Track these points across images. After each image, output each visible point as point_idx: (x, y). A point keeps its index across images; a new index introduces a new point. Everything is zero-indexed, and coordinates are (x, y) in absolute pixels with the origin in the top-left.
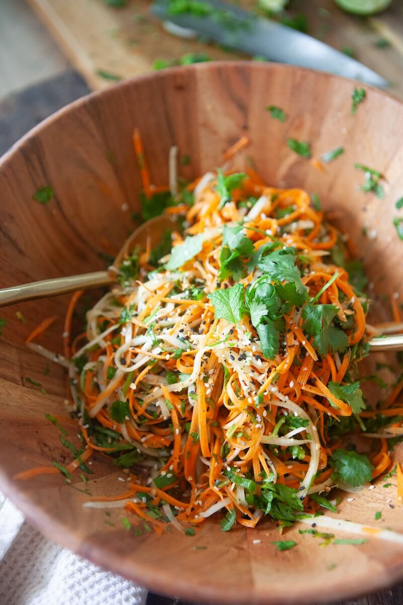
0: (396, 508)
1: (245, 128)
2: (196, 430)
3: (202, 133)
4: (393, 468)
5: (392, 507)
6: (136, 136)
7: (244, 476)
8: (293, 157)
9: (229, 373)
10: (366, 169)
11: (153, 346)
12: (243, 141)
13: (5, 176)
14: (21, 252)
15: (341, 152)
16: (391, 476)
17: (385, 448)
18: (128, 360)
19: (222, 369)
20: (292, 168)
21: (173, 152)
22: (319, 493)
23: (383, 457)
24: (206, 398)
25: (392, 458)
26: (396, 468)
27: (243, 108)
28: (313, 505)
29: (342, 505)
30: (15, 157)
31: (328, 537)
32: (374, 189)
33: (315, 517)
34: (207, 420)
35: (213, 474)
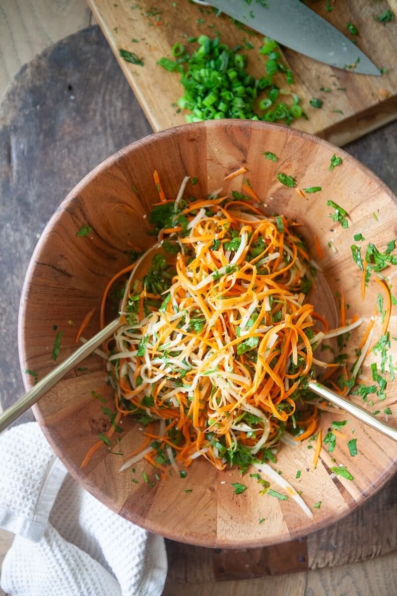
0: (310, 471)
1: (244, 162)
2: (192, 414)
3: (209, 164)
4: (316, 433)
5: (308, 470)
6: (156, 174)
7: (218, 440)
8: (279, 185)
9: (215, 388)
10: (337, 207)
11: (166, 367)
12: (242, 169)
13: (57, 232)
14: (69, 276)
15: (319, 189)
16: (314, 439)
17: (315, 415)
18: (150, 374)
19: (211, 386)
20: (279, 189)
21: (186, 179)
22: (266, 448)
23: (312, 422)
24: (200, 400)
25: (318, 424)
26: (318, 434)
27: (243, 150)
28: (262, 456)
29: (280, 453)
30: (64, 216)
31: (266, 485)
32: (341, 222)
33: (262, 463)
34: (200, 410)
35: (199, 441)
